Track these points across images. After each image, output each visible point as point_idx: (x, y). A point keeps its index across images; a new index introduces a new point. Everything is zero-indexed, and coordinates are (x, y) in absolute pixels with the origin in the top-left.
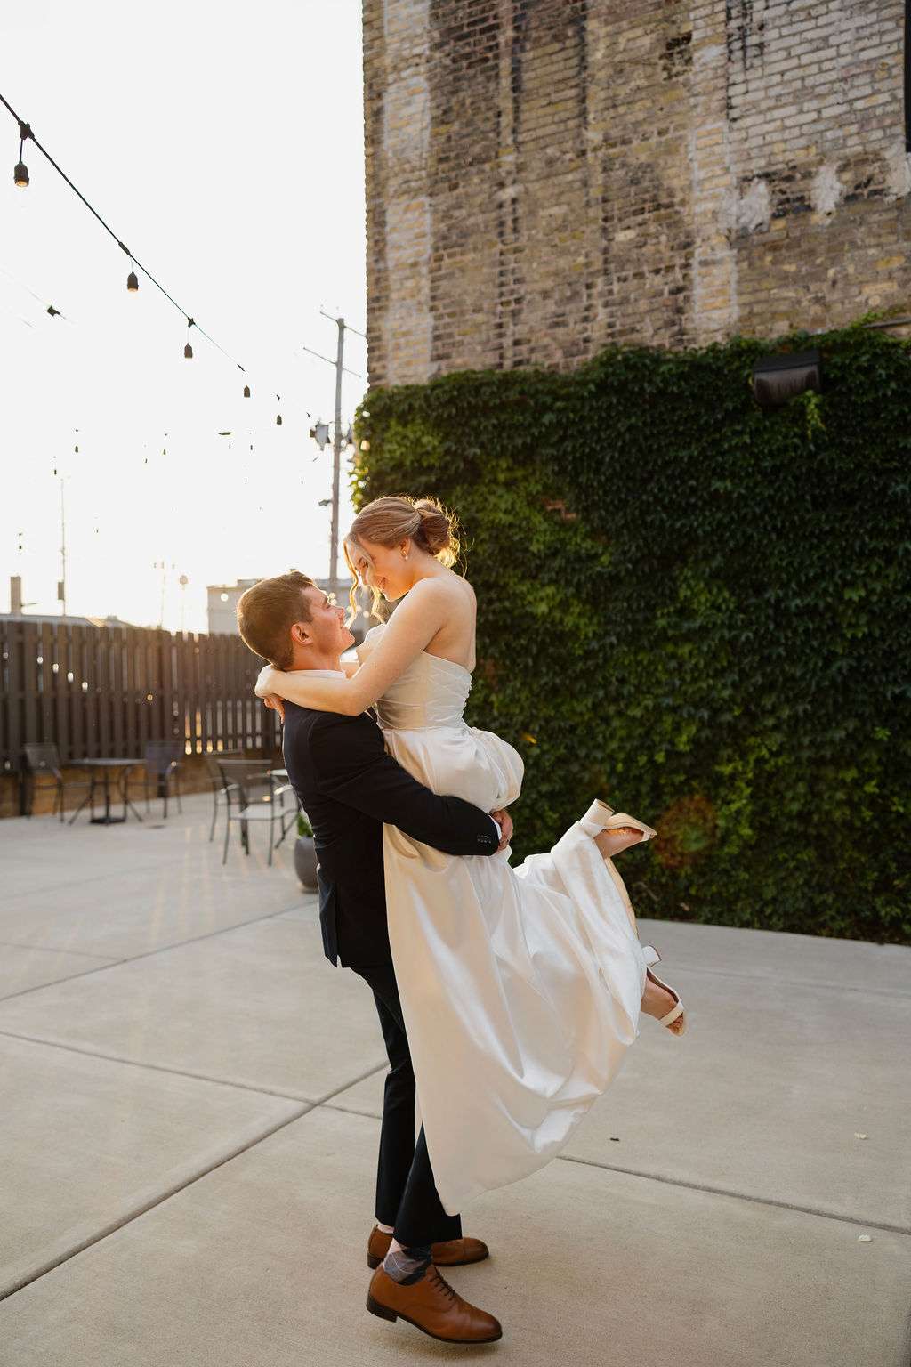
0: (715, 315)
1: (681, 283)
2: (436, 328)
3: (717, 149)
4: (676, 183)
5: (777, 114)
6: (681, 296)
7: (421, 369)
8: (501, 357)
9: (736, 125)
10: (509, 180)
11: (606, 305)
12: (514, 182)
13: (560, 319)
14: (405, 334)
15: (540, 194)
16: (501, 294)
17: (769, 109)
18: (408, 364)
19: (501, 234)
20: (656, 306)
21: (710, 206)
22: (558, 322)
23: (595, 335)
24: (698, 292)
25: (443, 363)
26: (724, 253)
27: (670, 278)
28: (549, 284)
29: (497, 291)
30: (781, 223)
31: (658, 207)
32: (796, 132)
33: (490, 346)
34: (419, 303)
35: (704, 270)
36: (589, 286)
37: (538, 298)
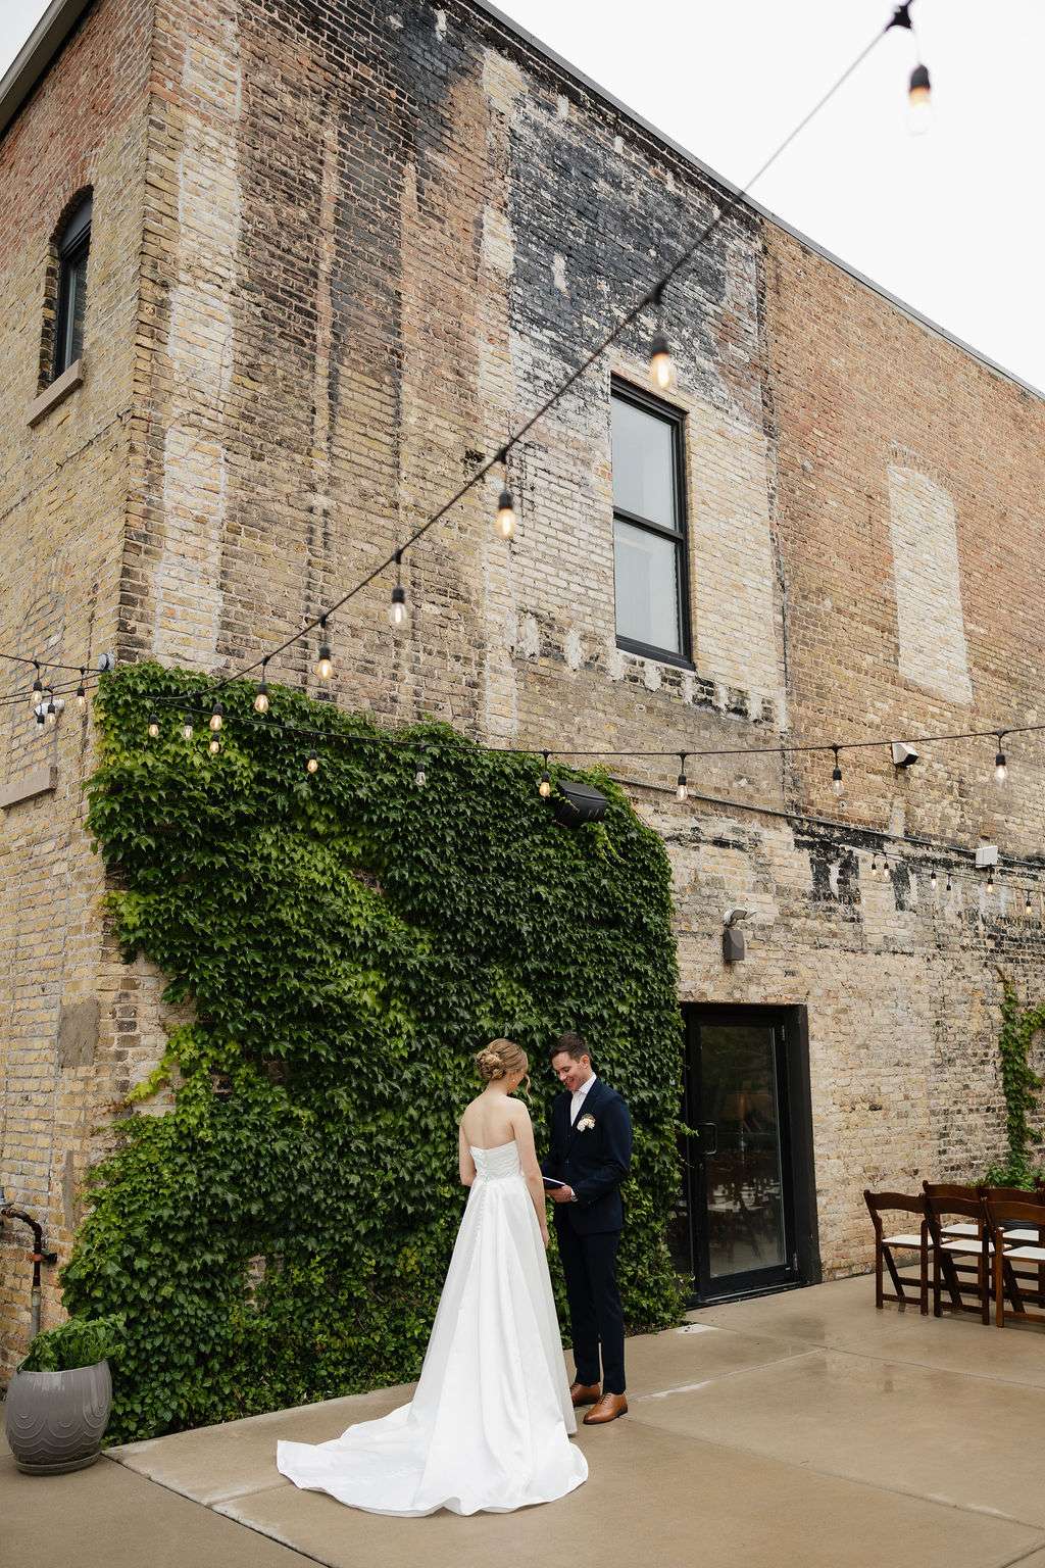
0: (502, 721)
1: (476, 679)
2: (226, 613)
3: (502, 570)
4: (471, 582)
5: (542, 567)
6: (476, 691)
7: (202, 656)
8: (305, 681)
9: (515, 558)
10: (321, 488)
11: (413, 671)
12: (327, 493)
13: (368, 665)
14: (182, 602)
15: (353, 521)
16: (308, 610)
17: (537, 560)
18: (185, 643)
19: (310, 542)
20: (456, 691)
21: (499, 619)
22: (367, 668)
23: (401, 698)
24: (489, 694)
25: (234, 661)
26: (507, 667)
27: (468, 670)
28: (359, 622)
29: (303, 604)
30: (545, 662)
31: (458, 597)
32: (554, 590)
33: (292, 663)
34: (205, 571)
35: (494, 675)
36: (398, 644)
37: (348, 632)
